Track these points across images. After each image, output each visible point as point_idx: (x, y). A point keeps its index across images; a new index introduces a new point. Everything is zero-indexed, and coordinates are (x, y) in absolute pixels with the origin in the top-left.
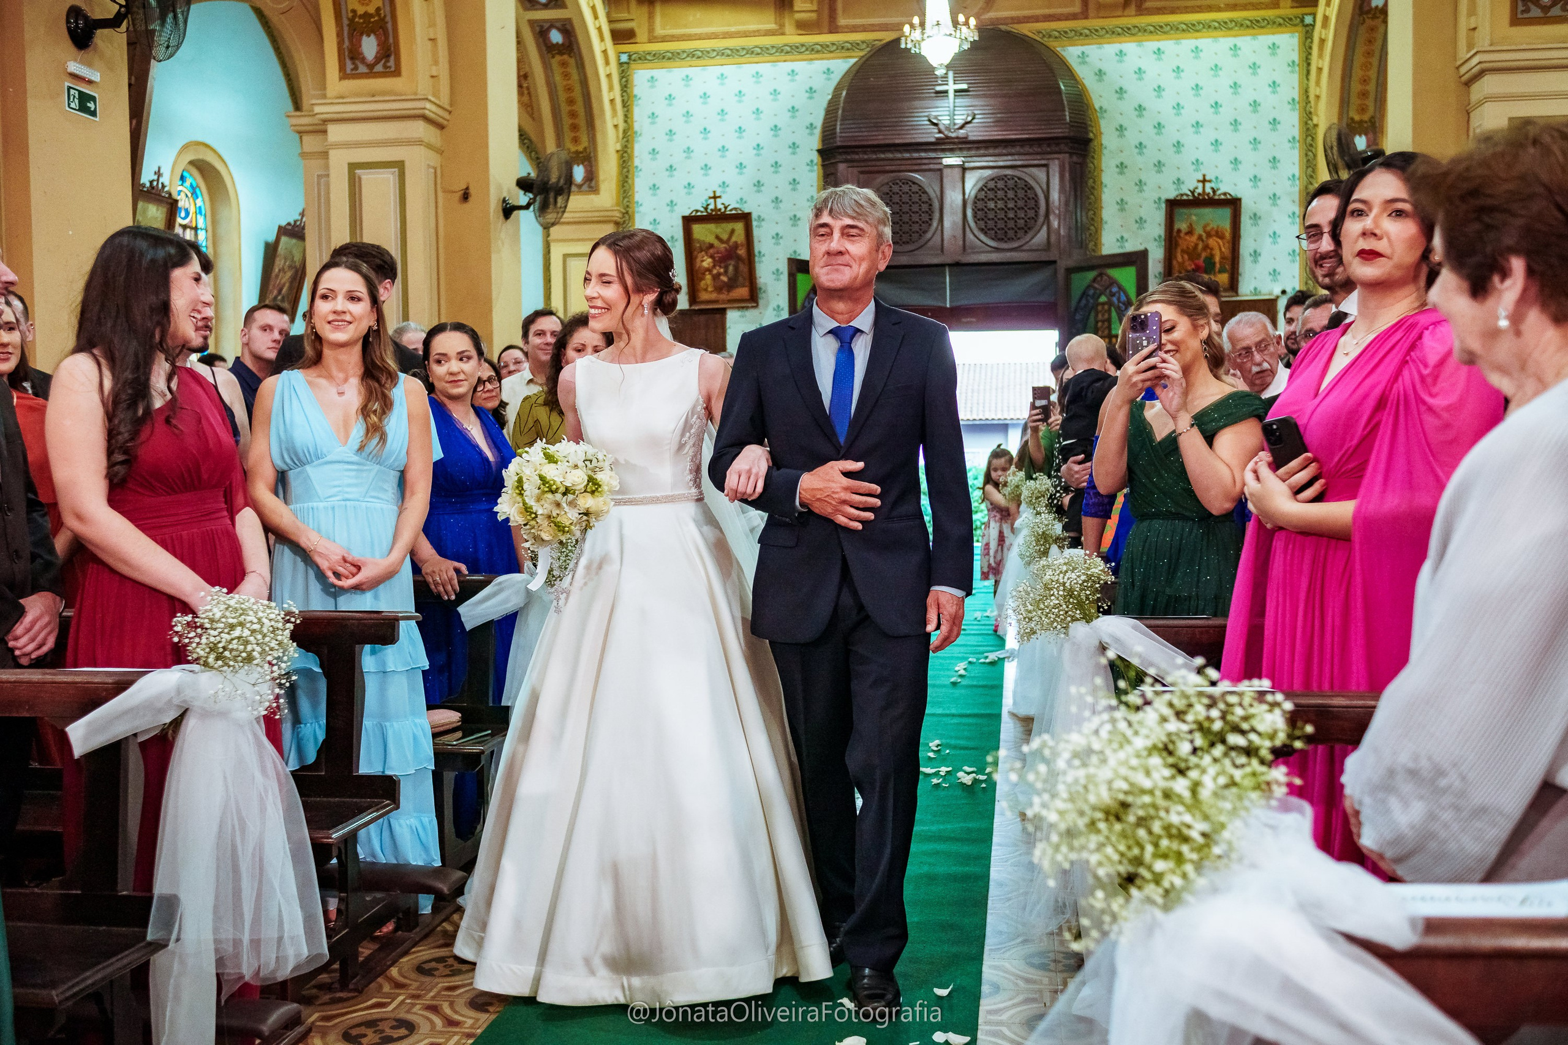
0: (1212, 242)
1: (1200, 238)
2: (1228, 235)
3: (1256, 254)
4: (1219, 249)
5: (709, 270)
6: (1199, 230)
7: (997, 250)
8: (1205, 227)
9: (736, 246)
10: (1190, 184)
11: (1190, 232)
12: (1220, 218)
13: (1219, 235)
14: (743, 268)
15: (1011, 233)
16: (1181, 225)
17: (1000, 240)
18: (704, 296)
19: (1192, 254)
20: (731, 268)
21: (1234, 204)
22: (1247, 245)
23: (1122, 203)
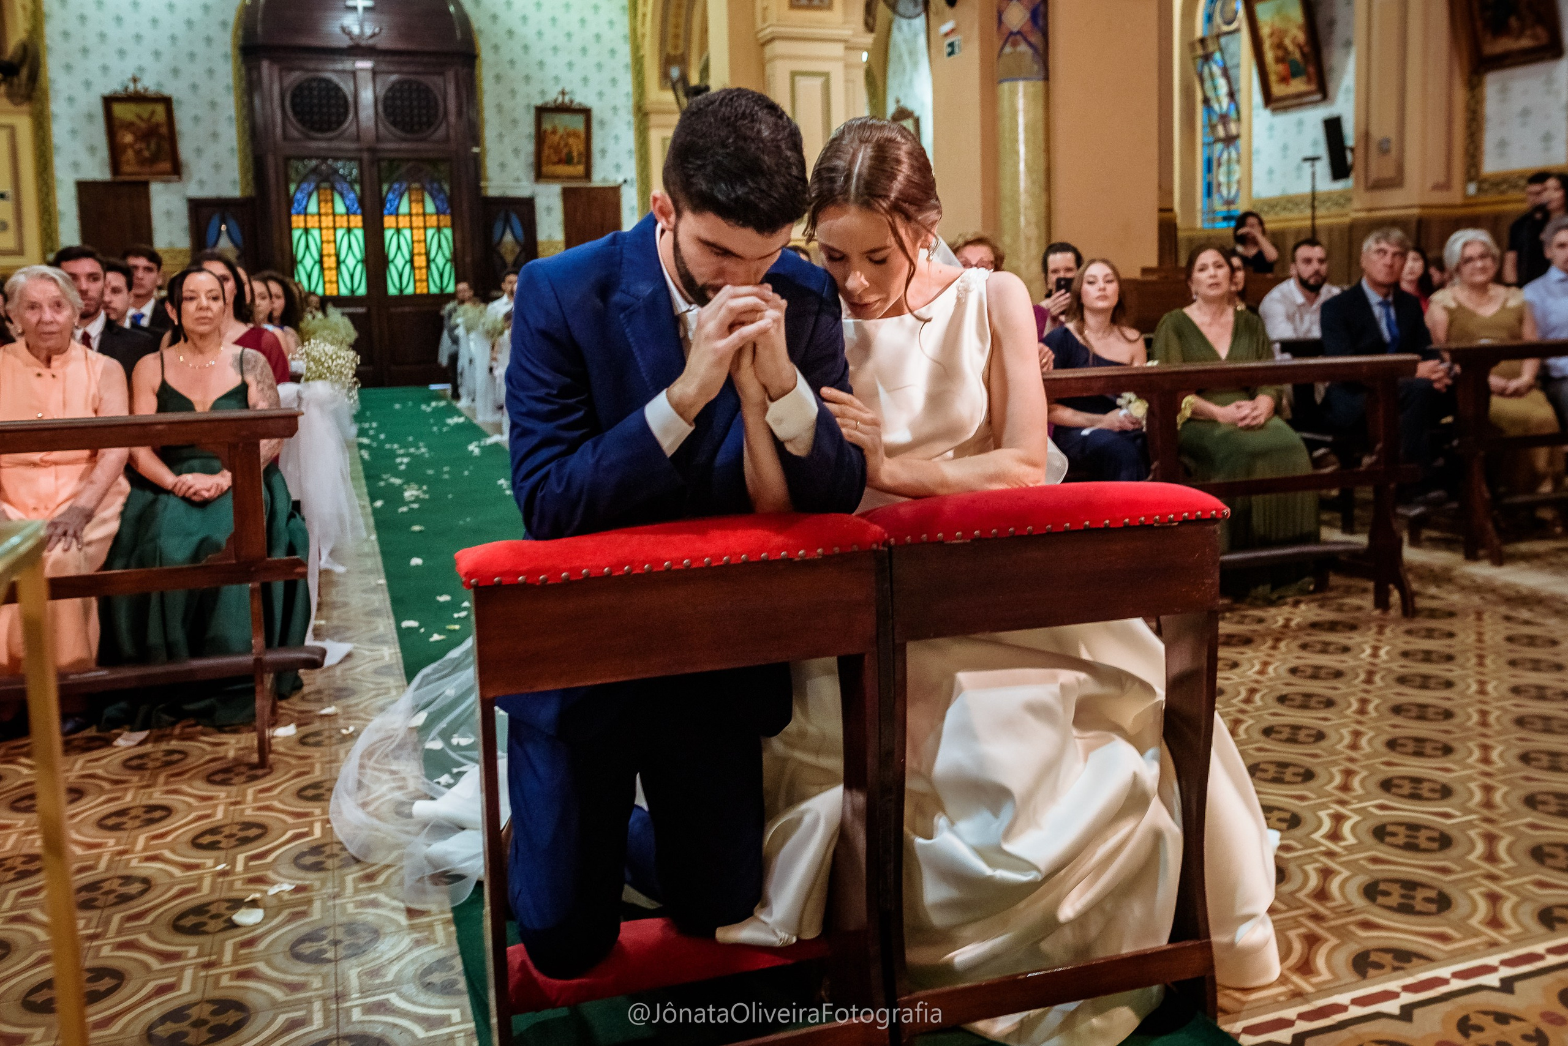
0: (571, 141)
1: (561, 137)
2: (583, 135)
3: (603, 152)
4: (577, 147)
5: (131, 146)
6: (561, 131)
7: (404, 140)
8: (565, 129)
9: (158, 125)
10: (552, 96)
11: (554, 132)
12: (576, 123)
13: (575, 135)
14: (166, 146)
15: (416, 127)
16: (547, 126)
17: (407, 132)
18: (127, 168)
19: (556, 149)
20: (153, 146)
21: (586, 112)
22: (597, 144)
23: (499, 108)
